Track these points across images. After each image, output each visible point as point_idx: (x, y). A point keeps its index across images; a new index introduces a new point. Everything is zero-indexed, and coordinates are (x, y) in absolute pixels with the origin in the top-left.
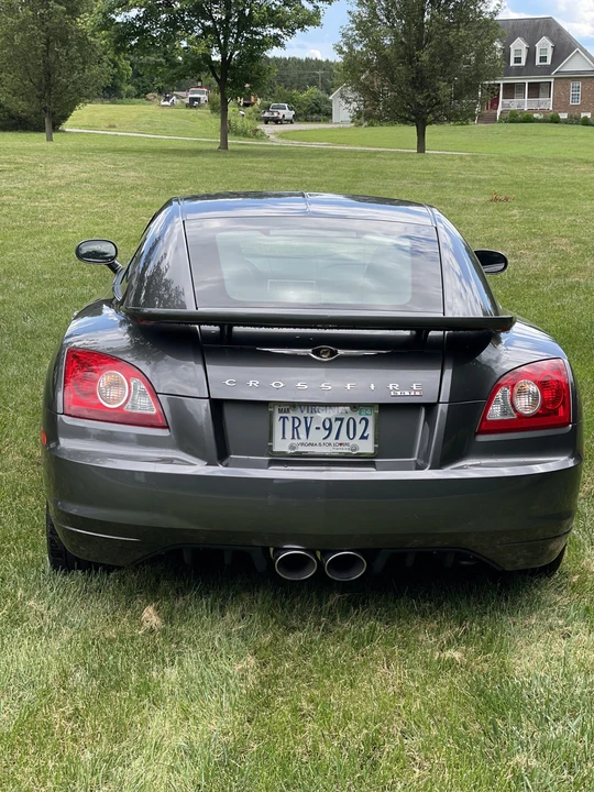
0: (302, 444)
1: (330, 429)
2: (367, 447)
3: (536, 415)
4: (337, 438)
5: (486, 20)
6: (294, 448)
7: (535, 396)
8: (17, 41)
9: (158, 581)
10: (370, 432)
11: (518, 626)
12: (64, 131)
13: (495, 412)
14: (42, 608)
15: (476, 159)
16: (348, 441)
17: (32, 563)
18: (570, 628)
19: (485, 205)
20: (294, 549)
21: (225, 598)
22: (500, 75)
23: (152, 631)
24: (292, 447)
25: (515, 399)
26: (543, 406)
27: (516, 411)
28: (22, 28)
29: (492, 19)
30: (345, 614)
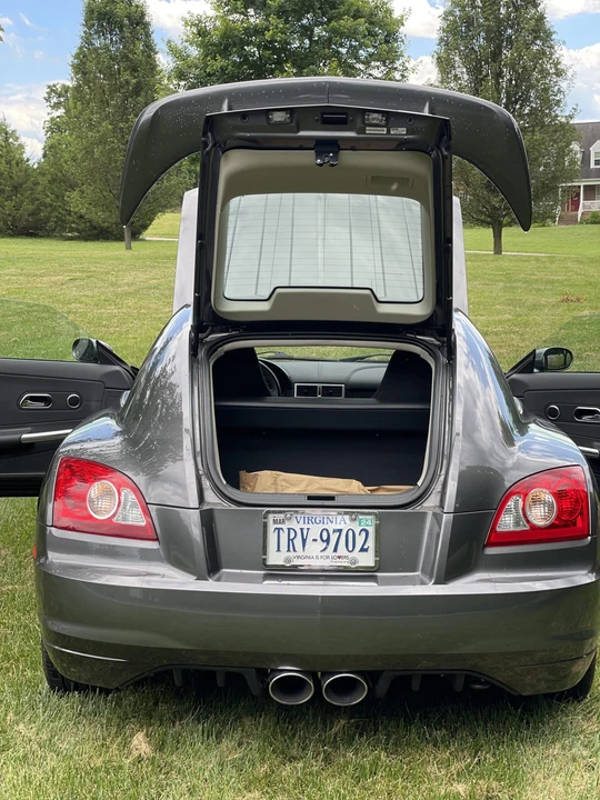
0: (299, 557)
1: (328, 541)
2: (368, 560)
3: (552, 526)
4: (335, 550)
5: (562, 124)
6: (290, 561)
7: (550, 506)
8: (97, 153)
9: (156, 704)
10: (371, 543)
11: (538, 756)
12: (144, 240)
13: (507, 523)
14: (31, 734)
15: (552, 260)
16: (346, 553)
17: (29, 683)
18: (594, 759)
19: (557, 305)
20: (289, 670)
21: (224, 724)
22: (577, 177)
23: (140, 760)
24: (288, 560)
25: (527, 509)
26: (558, 517)
27: (528, 521)
28: (102, 141)
29: (568, 123)
30: (350, 742)
